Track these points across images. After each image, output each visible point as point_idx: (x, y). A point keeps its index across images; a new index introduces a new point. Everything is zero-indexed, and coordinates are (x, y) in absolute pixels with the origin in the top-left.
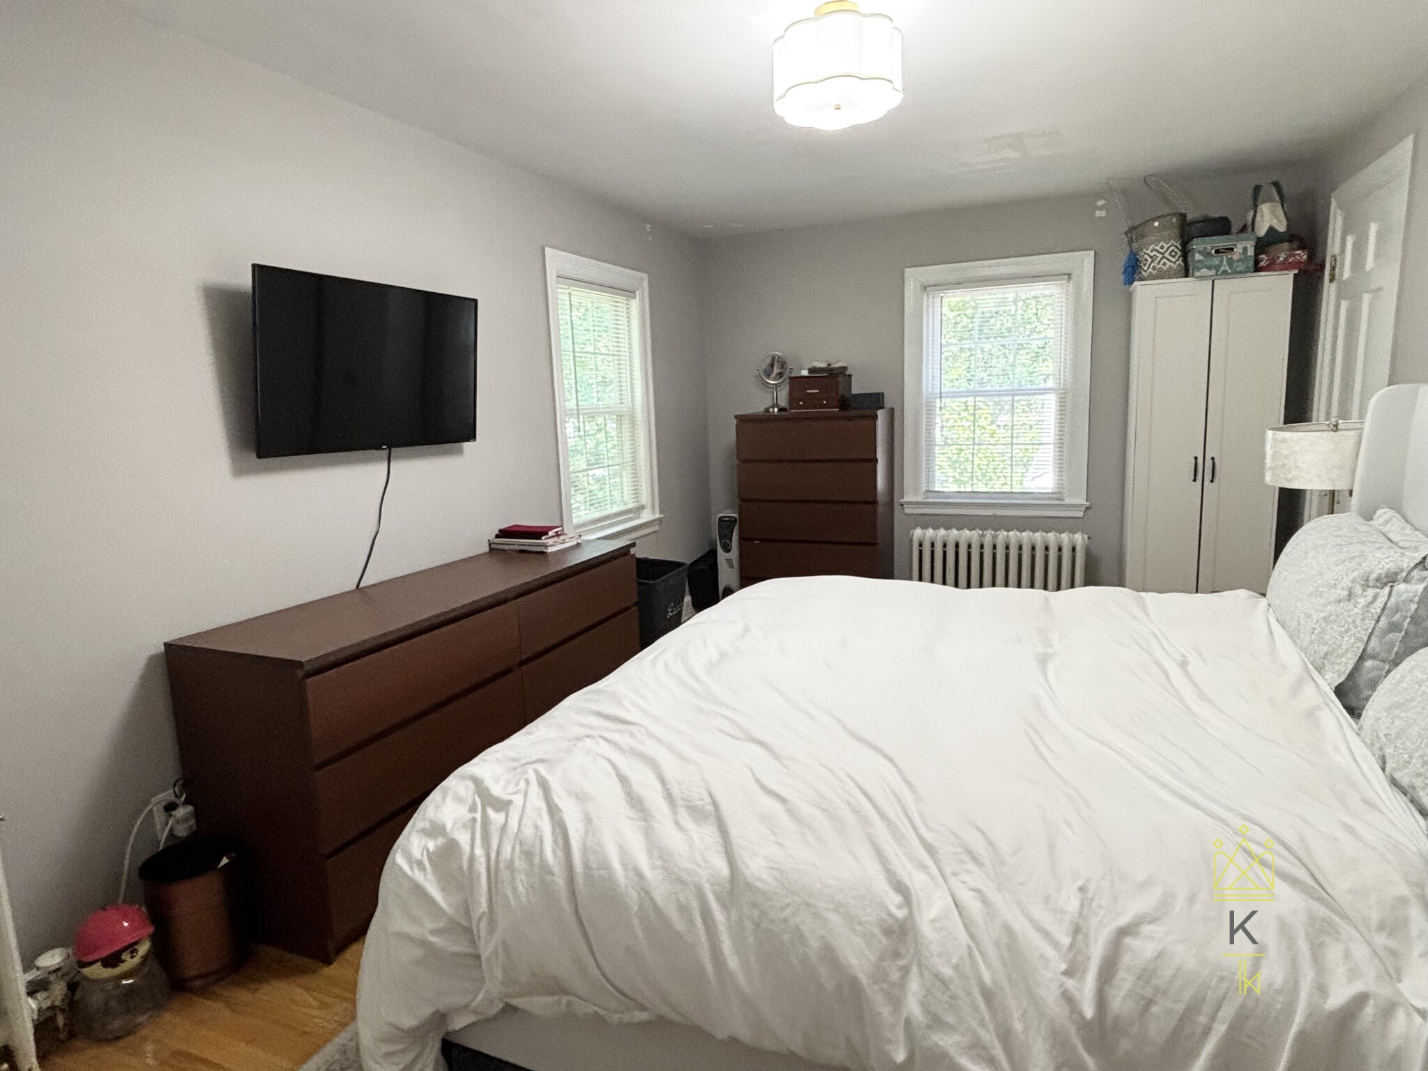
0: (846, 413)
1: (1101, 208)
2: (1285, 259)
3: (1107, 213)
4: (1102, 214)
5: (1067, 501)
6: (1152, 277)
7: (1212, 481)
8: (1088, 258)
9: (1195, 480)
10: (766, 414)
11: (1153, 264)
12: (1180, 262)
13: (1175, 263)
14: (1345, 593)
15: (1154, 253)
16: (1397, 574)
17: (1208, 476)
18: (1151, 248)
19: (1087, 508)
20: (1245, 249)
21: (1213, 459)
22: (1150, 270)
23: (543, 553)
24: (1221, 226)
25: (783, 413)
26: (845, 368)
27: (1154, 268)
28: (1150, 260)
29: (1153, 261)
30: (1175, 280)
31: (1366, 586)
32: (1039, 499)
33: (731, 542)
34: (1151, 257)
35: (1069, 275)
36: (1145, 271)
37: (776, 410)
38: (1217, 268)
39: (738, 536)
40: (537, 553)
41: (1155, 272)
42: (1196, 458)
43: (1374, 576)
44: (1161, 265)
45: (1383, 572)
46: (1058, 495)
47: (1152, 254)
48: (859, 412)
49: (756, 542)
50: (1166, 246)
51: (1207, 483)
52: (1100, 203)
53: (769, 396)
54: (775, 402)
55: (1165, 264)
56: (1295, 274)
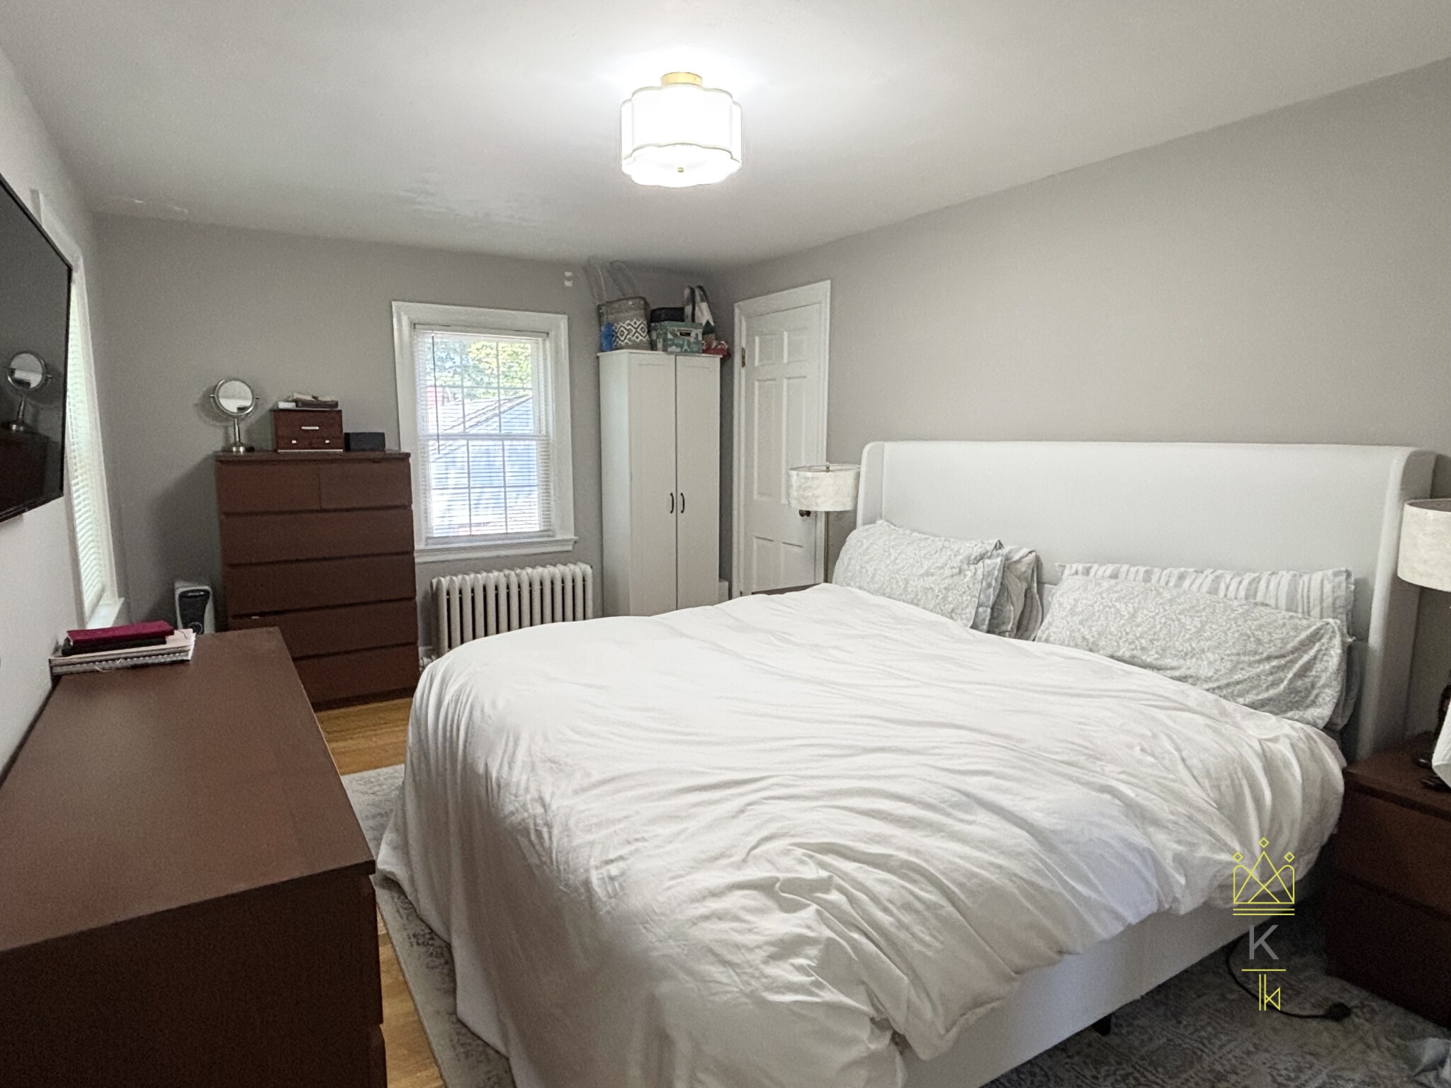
0: (353, 455)
1: (569, 279)
2: (716, 346)
3: (574, 284)
4: (568, 284)
5: (559, 537)
6: (628, 347)
7: (682, 512)
8: (563, 321)
9: (672, 512)
10: (226, 454)
11: (629, 336)
12: (647, 337)
13: (642, 337)
14: (957, 570)
15: (630, 327)
16: (984, 554)
17: (680, 508)
18: (628, 322)
19: (575, 542)
20: (697, 335)
21: (682, 494)
22: (626, 341)
23: (183, 662)
24: (677, 314)
25: (250, 454)
26: (336, 404)
27: (629, 339)
28: (626, 332)
29: (628, 334)
30: (645, 352)
31: (969, 564)
32: (533, 537)
33: (203, 623)
34: (628, 330)
35: (548, 334)
36: (623, 341)
37: (242, 449)
38: (682, 346)
39: (212, 612)
40: (173, 663)
41: (630, 343)
42: (672, 495)
43: (973, 557)
44: (634, 338)
45: (978, 554)
46: (547, 532)
47: (628, 328)
48: (360, 455)
49: (254, 617)
50: (638, 323)
51: (679, 512)
52: (568, 274)
53: (220, 432)
54: (238, 439)
55: (637, 337)
56: (721, 359)
